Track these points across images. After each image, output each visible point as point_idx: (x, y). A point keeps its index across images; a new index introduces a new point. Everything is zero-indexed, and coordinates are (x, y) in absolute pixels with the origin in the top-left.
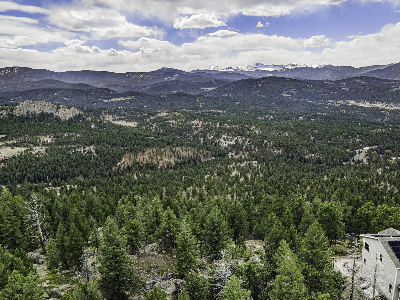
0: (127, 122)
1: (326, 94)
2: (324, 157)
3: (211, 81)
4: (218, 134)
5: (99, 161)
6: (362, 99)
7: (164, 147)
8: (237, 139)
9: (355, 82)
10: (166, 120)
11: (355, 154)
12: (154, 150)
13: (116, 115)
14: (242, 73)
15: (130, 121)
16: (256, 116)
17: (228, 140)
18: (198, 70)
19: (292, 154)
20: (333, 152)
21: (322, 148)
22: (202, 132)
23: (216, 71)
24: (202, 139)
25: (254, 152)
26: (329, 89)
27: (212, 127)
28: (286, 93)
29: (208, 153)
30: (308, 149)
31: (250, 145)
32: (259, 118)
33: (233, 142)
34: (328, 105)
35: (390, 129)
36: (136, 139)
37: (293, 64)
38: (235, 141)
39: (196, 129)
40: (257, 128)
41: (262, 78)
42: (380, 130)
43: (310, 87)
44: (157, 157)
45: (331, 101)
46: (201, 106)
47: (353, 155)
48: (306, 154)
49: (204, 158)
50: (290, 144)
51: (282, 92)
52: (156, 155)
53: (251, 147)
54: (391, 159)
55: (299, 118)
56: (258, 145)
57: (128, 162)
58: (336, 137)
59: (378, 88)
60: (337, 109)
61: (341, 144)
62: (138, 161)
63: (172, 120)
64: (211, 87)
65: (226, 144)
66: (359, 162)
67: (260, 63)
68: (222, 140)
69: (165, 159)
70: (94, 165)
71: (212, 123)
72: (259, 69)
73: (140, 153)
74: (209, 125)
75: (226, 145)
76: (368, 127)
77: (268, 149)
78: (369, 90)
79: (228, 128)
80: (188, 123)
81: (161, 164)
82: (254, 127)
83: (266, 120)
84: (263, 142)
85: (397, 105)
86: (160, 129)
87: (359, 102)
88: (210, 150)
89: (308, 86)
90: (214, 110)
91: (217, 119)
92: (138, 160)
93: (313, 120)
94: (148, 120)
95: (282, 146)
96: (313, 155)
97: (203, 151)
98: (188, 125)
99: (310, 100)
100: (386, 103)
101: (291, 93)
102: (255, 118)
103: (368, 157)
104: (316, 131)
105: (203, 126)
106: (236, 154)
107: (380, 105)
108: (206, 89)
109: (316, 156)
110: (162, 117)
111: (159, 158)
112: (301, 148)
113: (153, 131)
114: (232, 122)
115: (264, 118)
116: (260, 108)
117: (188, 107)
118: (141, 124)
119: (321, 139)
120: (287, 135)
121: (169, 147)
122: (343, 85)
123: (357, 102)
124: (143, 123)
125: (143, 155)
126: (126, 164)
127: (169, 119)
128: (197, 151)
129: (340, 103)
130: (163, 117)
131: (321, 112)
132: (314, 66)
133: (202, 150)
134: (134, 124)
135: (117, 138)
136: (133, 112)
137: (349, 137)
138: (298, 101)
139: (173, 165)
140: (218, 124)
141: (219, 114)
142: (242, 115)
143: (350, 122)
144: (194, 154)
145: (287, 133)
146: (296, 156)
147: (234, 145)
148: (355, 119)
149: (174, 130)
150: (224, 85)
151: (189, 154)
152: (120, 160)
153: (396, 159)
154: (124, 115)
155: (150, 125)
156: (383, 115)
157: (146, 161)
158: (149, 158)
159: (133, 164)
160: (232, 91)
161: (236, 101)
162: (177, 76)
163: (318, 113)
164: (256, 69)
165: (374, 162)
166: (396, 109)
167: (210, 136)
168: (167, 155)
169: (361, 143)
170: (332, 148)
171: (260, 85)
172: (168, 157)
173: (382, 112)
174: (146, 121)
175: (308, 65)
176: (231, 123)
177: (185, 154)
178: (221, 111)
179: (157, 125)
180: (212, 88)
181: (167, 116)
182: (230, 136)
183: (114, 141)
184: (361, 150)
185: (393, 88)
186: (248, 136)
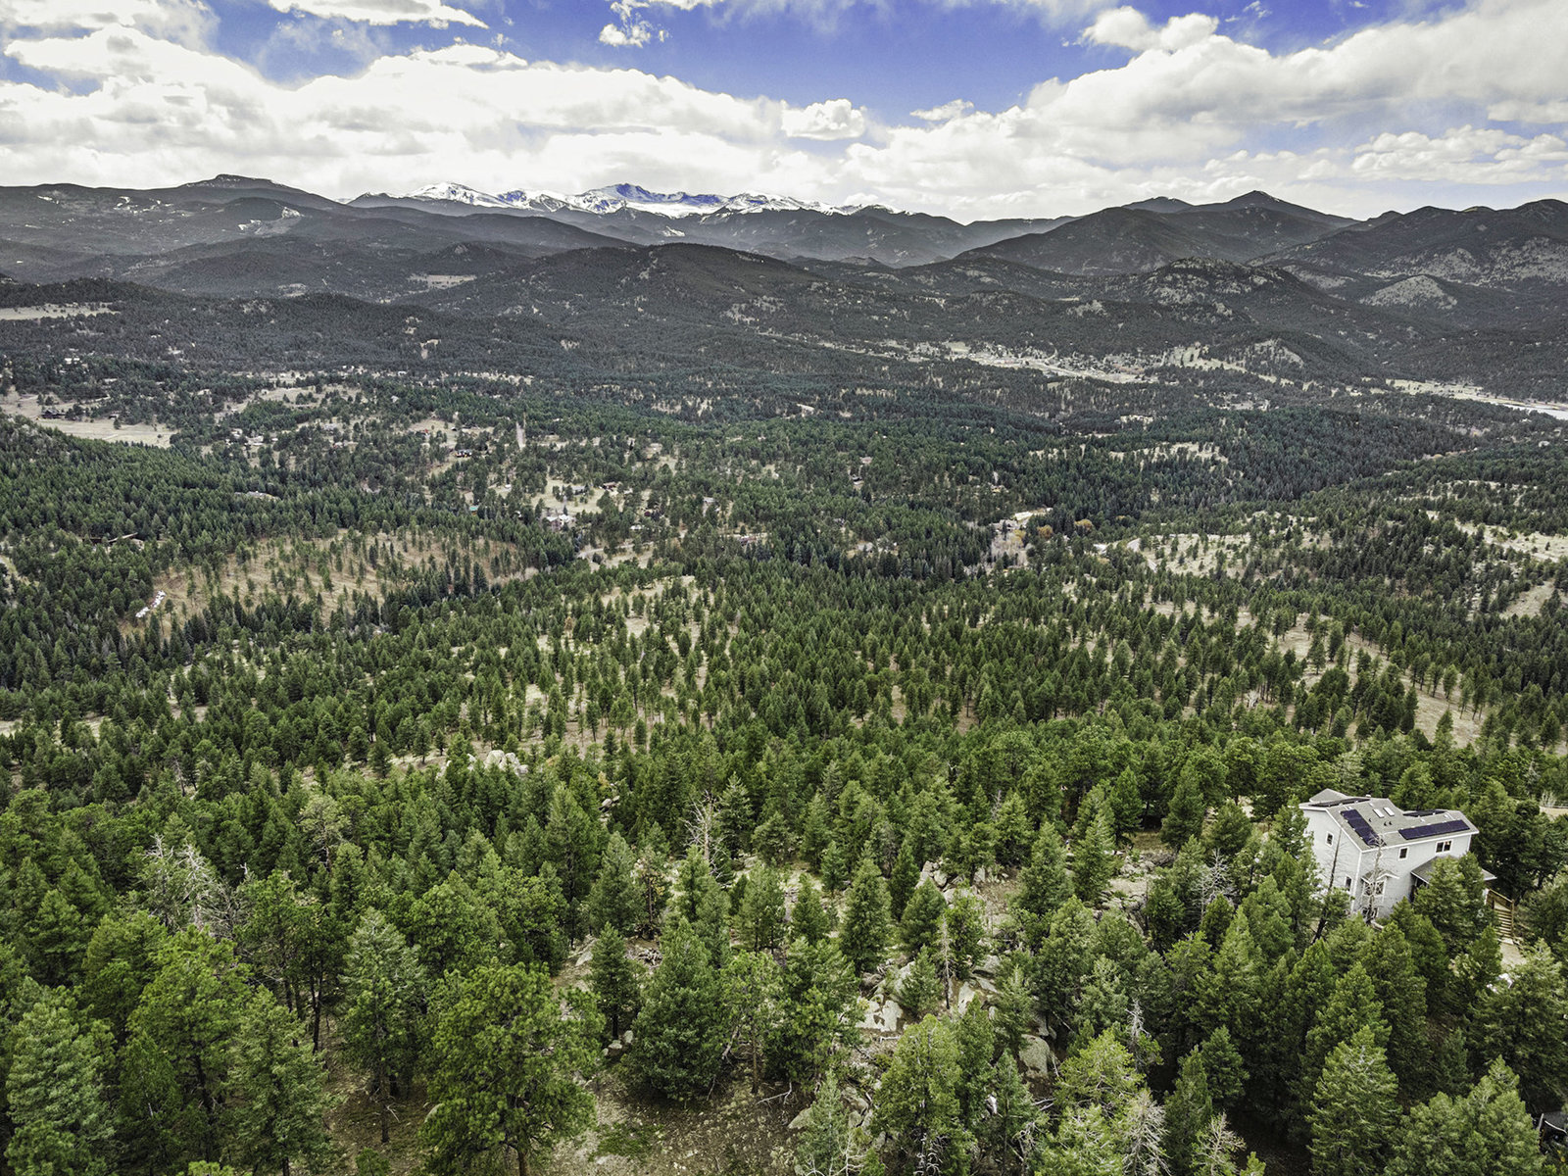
0: (117, 426)
1: (876, 318)
2: (906, 554)
3: (450, 250)
4: (531, 476)
5: (49, 609)
6: (988, 340)
7: (325, 534)
8: (607, 494)
9: (965, 277)
10: (300, 419)
11: (993, 534)
12: (288, 548)
13: (54, 391)
14: (565, 219)
15: (132, 423)
16: (648, 402)
17: (569, 499)
18: (384, 196)
19: (804, 545)
20: (929, 533)
21: (894, 521)
22: (465, 467)
23: (460, 203)
24: (469, 496)
25: (675, 541)
26: (883, 298)
27: (500, 447)
28: (740, 311)
29: (507, 552)
30: (851, 526)
31: (655, 517)
32: (661, 407)
33: (592, 508)
34: (886, 360)
35: (1083, 447)
36: (196, 503)
37: (754, 194)
38: (600, 503)
39: (440, 455)
40: (667, 450)
41: (652, 248)
42: (1056, 451)
43: (824, 289)
44: (307, 578)
45: (893, 343)
46: (425, 354)
47: (985, 541)
48: (846, 544)
49: (496, 574)
50: (792, 509)
51: (728, 307)
52: (303, 568)
53: (662, 524)
54: (1095, 550)
55: (800, 410)
56: (685, 517)
57: (186, 601)
58: (931, 480)
59: (1034, 302)
60: (916, 373)
61: (949, 505)
62: (233, 600)
63: (329, 418)
64: (451, 273)
65: (565, 512)
66: (1007, 562)
67: (634, 184)
68: (551, 502)
69: (344, 584)
70: (33, 625)
71: (495, 433)
72: (631, 205)
73: (232, 564)
74: (486, 437)
75: (567, 519)
76: (1017, 441)
77: (721, 531)
78: (1006, 308)
79: (561, 451)
80: (399, 432)
81: (331, 603)
82: (656, 448)
83: (688, 415)
84: (700, 502)
85: (1091, 363)
86: (282, 455)
87: (982, 347)
88: (513, 539)
89: (815, 285)
90: (485, 375)
91: (512, 417)
92: (228, 592)
93: (847, 415)
94: (218, 417)
95: (766, 518)
96: (870, 546)
97: (487, 543)
98: (403, 440)
99: (827, 338)
100: (1059, 357)
101: (759, 312)
102: (647, 406)
103: (1029, 546)
104: (867, 461)
105: (464, 443)
106: (612, 551)
107: (1042, 363)
108: (432, 279)
109: (880, 550)
110: (280, 404)
111: (317, 581)
112: (830, 522)
113: (255, 463)
114: (575, 427)
115: (678, 408)
116: (658, 369)
117: (373, 358)
118: (192, 437)
119: (887, 487)
120: (775, 476)
121: (346, 531)
122: (926, 286)
123: (976, 349)
124: (201, 432)
125: (245, 570)
126: (178, 610)
127: (318, 414)
128: (465, 544)
129: (924, 351)
130: (287, 405)
131: (873, 388)
132: (824, 208)
133: (481, 542)
134: (156, 436)
135: (104, 503)
136: (137, 379)
137: (971, 478)
138: (788, 342)
139: (380, 606)
140: (520, 433)
141: (509, 390)
142: (598, 394)
143: (964, 424)
144: (453, 557)
145: (772, 468)
146: (818, 553)
147: (600, 519)
148: (978, 414)
149: (345, 459)
150: (505, 269)
151: (431, 558)
152: (147, 595)
153: (1108, 549)
154: (97, 393)
155: (233, 439)
156: (1053, 397)
157: (266, 595)
158: (274, 581)
159: (212, 608)
160: (539, 295)
161: (562, 337)
162: (293, 217)
163: (858, 392)
164: (619, 206)
165: (1048, 562)
166: (1088, 379)
167: (499, 482)
168: (346, 564)
169: (1006, 498)
170: (927, 519)
171: (645, 275)
172: (352, 573)
173: (1050, 386)
174: (211, 421)
175: (807, 202)
176: (571, 432)
177: (418, 561)
178: (516, 379)
179: (267, 440)
180: (457, 280)
181: (301, 399)
182: (575, 483)
183: (95, 515)
184: (1008, 522)
185: (1077, 304)
186: (644, 481)
